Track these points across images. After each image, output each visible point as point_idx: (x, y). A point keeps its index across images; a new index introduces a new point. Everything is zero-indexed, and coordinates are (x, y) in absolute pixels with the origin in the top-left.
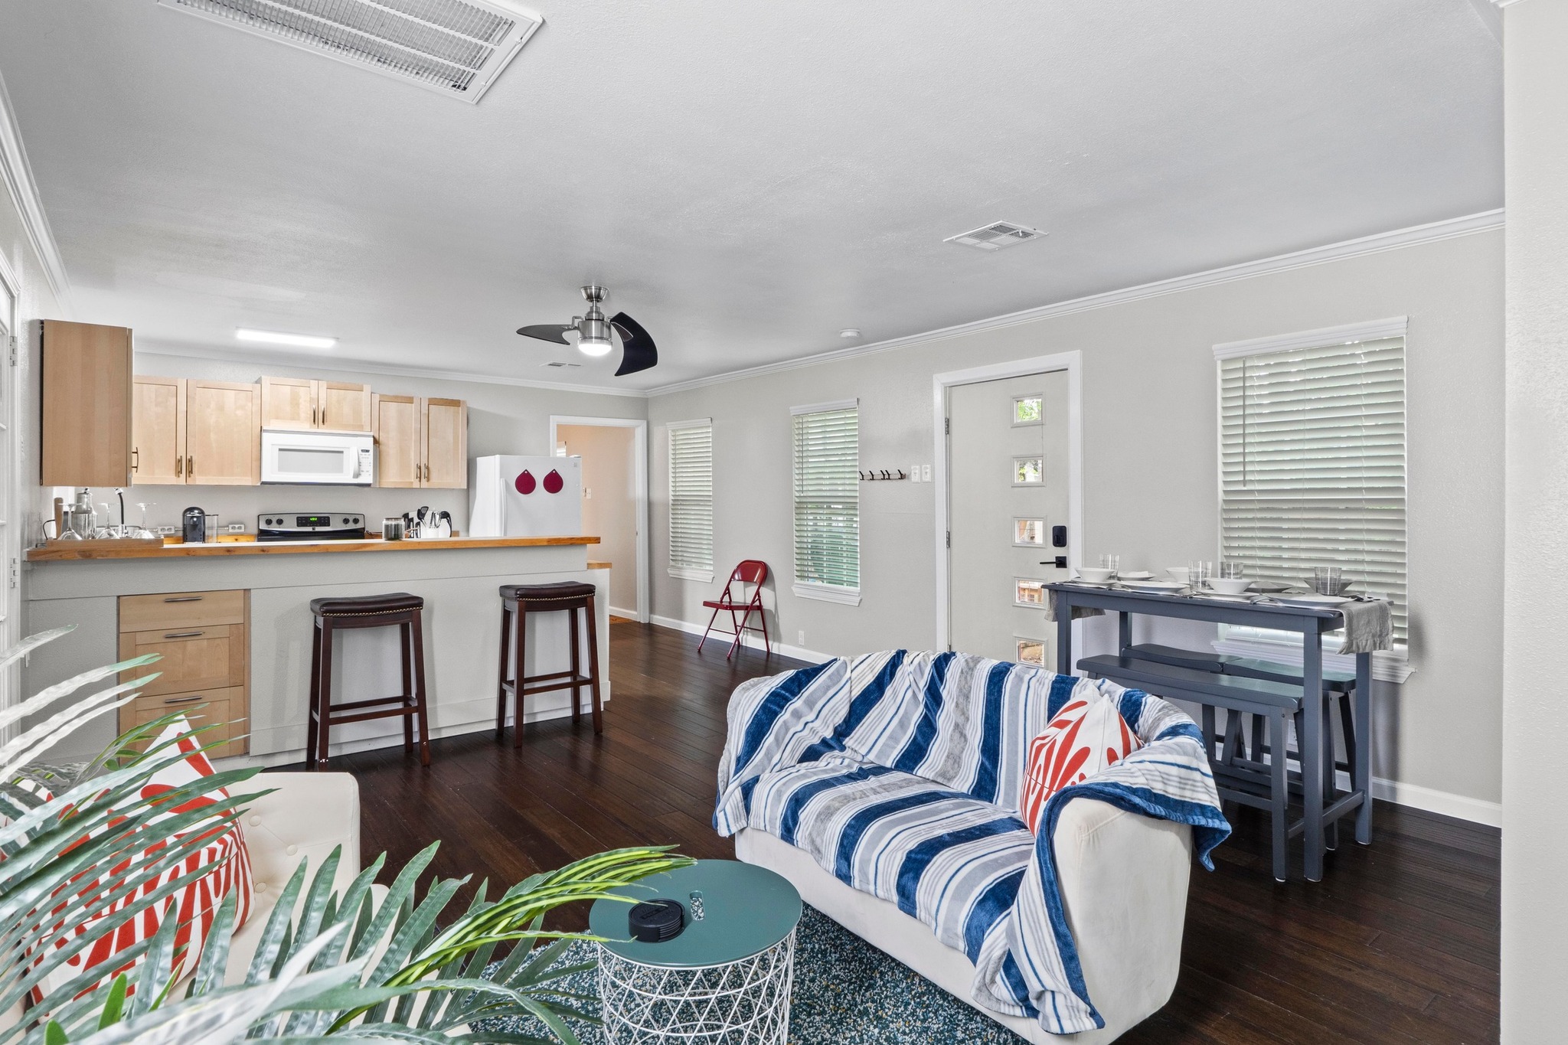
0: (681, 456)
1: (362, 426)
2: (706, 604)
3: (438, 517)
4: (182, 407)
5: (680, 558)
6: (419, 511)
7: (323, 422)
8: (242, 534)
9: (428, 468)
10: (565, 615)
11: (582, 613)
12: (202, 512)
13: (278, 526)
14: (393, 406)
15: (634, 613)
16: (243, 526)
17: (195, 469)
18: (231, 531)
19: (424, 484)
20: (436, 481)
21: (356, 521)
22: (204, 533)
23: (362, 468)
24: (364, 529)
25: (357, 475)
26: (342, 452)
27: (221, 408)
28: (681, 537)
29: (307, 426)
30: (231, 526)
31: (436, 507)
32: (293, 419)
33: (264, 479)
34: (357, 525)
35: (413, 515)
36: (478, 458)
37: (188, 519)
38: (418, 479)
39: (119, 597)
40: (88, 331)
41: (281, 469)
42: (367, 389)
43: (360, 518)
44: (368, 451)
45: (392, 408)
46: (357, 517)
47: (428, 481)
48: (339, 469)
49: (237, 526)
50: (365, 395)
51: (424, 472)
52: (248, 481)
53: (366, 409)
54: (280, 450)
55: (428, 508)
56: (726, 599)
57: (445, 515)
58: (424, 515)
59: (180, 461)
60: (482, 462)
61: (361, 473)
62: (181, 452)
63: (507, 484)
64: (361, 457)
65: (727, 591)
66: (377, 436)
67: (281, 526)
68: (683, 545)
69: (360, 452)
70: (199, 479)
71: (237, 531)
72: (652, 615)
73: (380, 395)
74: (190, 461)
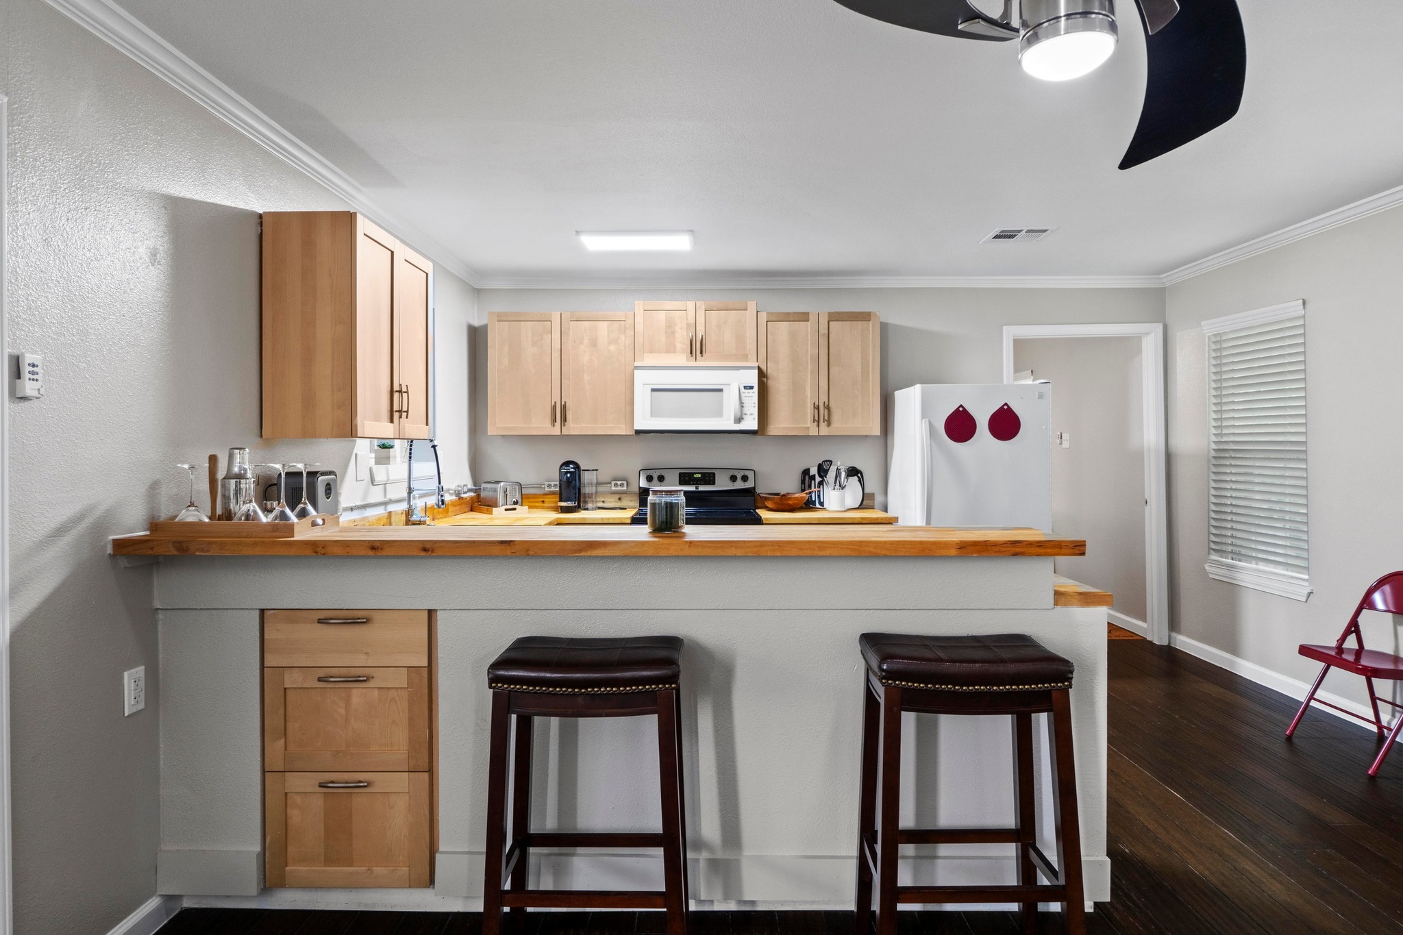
0: (1230, 376)
1: (747, 355)
2: (1305, 651)
3: (843, 474)
4: (557, 345)
5: (1229, 549)
6: (820, 466)
7: (701, 353)
8: (624, 493)
9: (828, 408)
10: (1004, 724)
11: (1042, 723)
12: (577, 466)
13: (659, 483)
14: (784, 326)
15: (1144, 625)
16: (625, 483)
17: (569, 416)
18: (613, 488)
19: (824, 430)
20: (840, 425)
21: (745, 478)
22: (579, 489)
23: (746, 410)
24: (754, 488)
25: (739, 420)
26: (721, 390)
27: (594, 343)
28: (1232, 513)
29: (682, 359)
30: (613, 483)
31: (841, 462)
32: (668, 351)
33: (637, 427)
34: (746, 483)
35: (814, 471)
36: (897, 393)
37: (564, 473)
38: (816, 423)
39: (262, 611)
40: (309, 219)
41: (654, 413)
42: (752, 306)
43: (750, 475)
44: (751, 388)
45: (782, 330)
46: (747, 473)
47: (829, 425)
48: (719, 413)
49: (619, 483)
50: (750, 314)
51: (823, 413)
52: (622, 430)
53: (750, 334)
54: (653, 390)
55: (831, 462)
56: (1351, 642)
57: (853, 472)
58: (826, 472)
59: (554, 408)
60: (900, 395)
61: (744, 416)
62: (556, 398)
63: (932, 428)
64: (743, 395)
65: (1353, 627)
66: (764, 368)
67: (663, 483)
68: (1235, 526)
69: (742, 389)
70: (573, 428)
71: (619, 488)
72: (1174, 635)
73: (767, 313)
74: (564, 408)
